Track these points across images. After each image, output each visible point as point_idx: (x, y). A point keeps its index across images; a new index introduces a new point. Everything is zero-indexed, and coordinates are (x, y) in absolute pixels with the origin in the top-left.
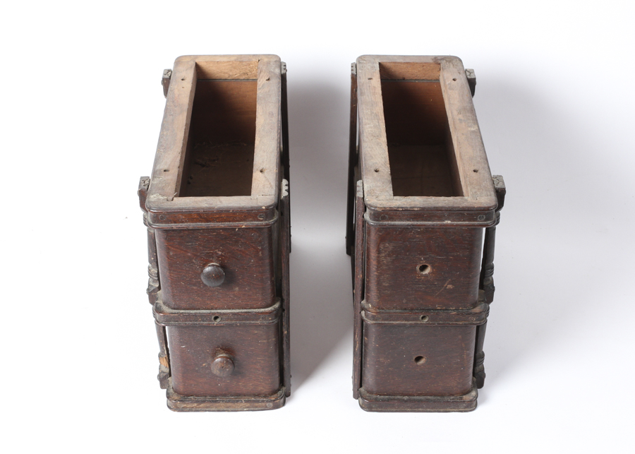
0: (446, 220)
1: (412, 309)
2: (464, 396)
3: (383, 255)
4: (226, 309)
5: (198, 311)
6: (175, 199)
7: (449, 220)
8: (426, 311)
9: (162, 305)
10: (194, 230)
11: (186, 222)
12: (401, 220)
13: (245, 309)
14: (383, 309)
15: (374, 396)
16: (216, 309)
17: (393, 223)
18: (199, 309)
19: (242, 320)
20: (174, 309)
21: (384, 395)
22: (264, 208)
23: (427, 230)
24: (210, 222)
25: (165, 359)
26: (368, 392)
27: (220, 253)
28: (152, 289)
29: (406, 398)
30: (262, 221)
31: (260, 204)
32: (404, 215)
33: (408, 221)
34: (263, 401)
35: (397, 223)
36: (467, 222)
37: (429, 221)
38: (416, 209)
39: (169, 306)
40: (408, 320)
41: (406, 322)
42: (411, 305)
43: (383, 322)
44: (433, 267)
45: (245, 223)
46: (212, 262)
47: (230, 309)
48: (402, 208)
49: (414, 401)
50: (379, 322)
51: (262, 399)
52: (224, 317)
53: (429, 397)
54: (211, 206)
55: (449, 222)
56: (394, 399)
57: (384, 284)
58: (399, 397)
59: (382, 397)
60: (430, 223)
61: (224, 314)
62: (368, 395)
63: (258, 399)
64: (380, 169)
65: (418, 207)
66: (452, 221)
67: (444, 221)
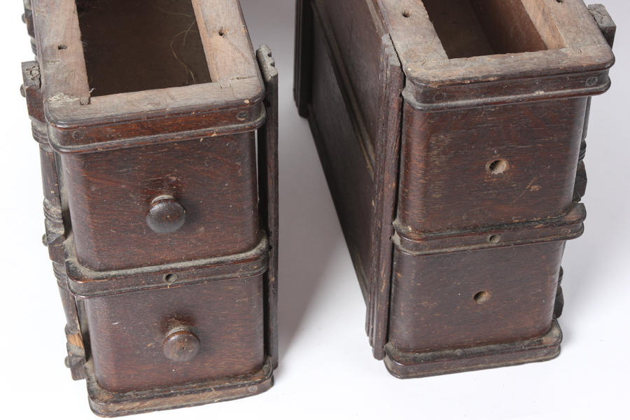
0: (537, 90)
1: (476, 227)
2: (544, 338)
3: (435, 152)
4: (184, 261)
5: (139, 270)
6: (93, 99)
7: (541, 89)
8: (497, 228)
9: (78, 265)
10: (132, 149)
11: (118, 137)
12: (467, 97)
13: (215, 256)
14: (430, 232)
15: (411, 355)
16: (168, 262)
17: (454, 103)
18: (141, 266)
19: (211, 275)
20: (100, 271)
21: (425, 352)
22: (247, 102)
23: (505, 108)
24: (158, 133)
25: (77, 337)
26: (400, 350)
27: (174, 179)
28: (54, 238)
29: (458, 352)
30: (243, 122)
31: (240, 96)
32: (472, 90)
33: (477, 97)
34: (243, 385)
35: (460, 102)
36: (569, 91)
37: (510, 94)
38: (492, 79)
39: (91, 267)
40: (469, 245)
41: (466, 248)
42: (474, 222)
43: (431, 252)
44: (510, 162)
45: (217, 129)
46: (161, 193)
47: (190, 259)
48: (470, 79)
49: (473, 355)
50: (424, 252)
51: (241, 382)
52: (182, 273)
53: (492, 346)
54: (160, 107)
55: (542, 93)
56: (442, 357)
57: (434, 196)
58: (447, 352)
59: (423, 354)
60: (512, 97)
61: (182, 269)
62: (400, 354)
63: (235, 383)
64: (410, 11)
65: (495, 75)
66: (545, 91)
67: (533, 92)
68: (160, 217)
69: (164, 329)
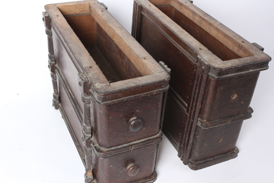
0: (251, 69)
1: (224, 117)
2: (234, 151)
3: (218, 93)
4: (137, 141)
5: (122, 146)
6: (111, 84)
8: (230, 117)
9: (100, 147)
11: (122, 97)
12: (231, 73)
13: (147, 138)
14: (212, 121)
15: (198, 162)
16: (132, 142)
17: (227, 76)
18: (123, 144)
19: (146, 144)
20: (109, 148)
21: (202, 160)
22: (166, 80)
23: (240, 77)
24: (136, 94)
25: (90, 172)
26: (194, 161)
27: (138, 111)
28: (88, 138)
29: (211, 159)
30: (164, 88)
31: (164, 78)
32: (233, 71)
33: (234, 73)
34: (149, 181)
35: (229, 75)
36: (259, 69)
38: (240, 66)
39: (106, 147)
40: (222, 124)
41: (221, 125)
42: (224, 116)
43: (212, 127)
44: (238, 95)
45: (155, 91)
46: (133, 117)
49: (216, 159)
50: (209, 128)
52: (136, 145)
53: (220, 156)
54: (137, 84)
55: (252, 70)
56: (207, 161)
57: (215, 108)
58: (208, 159)
59: (201, 161)
60: (243, 72)
64: (202, 48)
65: (241, 65)
66: (253, 70)
67: (249, 70)
68: (135, 126)
69: (126, 166)
